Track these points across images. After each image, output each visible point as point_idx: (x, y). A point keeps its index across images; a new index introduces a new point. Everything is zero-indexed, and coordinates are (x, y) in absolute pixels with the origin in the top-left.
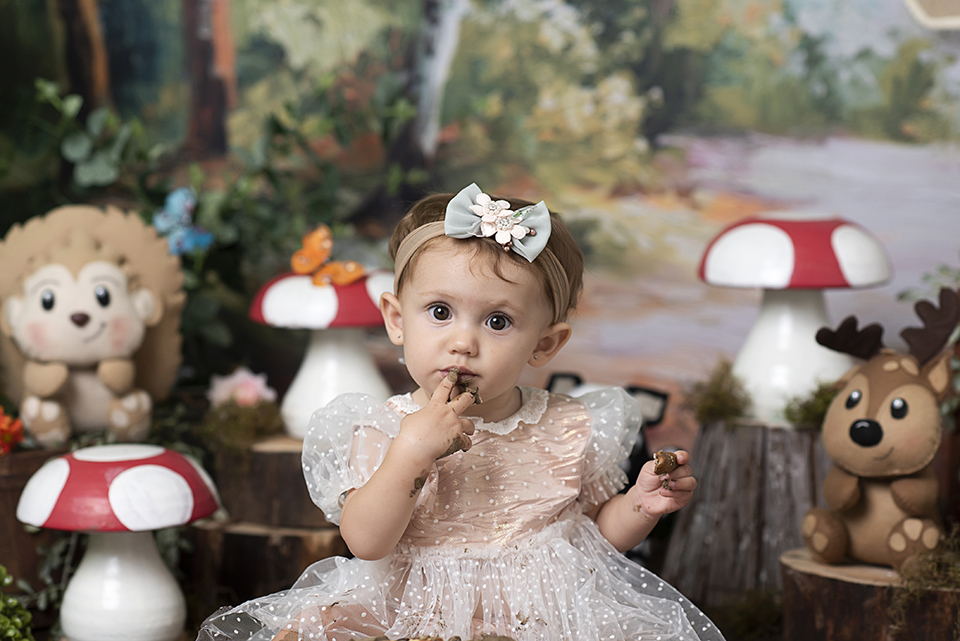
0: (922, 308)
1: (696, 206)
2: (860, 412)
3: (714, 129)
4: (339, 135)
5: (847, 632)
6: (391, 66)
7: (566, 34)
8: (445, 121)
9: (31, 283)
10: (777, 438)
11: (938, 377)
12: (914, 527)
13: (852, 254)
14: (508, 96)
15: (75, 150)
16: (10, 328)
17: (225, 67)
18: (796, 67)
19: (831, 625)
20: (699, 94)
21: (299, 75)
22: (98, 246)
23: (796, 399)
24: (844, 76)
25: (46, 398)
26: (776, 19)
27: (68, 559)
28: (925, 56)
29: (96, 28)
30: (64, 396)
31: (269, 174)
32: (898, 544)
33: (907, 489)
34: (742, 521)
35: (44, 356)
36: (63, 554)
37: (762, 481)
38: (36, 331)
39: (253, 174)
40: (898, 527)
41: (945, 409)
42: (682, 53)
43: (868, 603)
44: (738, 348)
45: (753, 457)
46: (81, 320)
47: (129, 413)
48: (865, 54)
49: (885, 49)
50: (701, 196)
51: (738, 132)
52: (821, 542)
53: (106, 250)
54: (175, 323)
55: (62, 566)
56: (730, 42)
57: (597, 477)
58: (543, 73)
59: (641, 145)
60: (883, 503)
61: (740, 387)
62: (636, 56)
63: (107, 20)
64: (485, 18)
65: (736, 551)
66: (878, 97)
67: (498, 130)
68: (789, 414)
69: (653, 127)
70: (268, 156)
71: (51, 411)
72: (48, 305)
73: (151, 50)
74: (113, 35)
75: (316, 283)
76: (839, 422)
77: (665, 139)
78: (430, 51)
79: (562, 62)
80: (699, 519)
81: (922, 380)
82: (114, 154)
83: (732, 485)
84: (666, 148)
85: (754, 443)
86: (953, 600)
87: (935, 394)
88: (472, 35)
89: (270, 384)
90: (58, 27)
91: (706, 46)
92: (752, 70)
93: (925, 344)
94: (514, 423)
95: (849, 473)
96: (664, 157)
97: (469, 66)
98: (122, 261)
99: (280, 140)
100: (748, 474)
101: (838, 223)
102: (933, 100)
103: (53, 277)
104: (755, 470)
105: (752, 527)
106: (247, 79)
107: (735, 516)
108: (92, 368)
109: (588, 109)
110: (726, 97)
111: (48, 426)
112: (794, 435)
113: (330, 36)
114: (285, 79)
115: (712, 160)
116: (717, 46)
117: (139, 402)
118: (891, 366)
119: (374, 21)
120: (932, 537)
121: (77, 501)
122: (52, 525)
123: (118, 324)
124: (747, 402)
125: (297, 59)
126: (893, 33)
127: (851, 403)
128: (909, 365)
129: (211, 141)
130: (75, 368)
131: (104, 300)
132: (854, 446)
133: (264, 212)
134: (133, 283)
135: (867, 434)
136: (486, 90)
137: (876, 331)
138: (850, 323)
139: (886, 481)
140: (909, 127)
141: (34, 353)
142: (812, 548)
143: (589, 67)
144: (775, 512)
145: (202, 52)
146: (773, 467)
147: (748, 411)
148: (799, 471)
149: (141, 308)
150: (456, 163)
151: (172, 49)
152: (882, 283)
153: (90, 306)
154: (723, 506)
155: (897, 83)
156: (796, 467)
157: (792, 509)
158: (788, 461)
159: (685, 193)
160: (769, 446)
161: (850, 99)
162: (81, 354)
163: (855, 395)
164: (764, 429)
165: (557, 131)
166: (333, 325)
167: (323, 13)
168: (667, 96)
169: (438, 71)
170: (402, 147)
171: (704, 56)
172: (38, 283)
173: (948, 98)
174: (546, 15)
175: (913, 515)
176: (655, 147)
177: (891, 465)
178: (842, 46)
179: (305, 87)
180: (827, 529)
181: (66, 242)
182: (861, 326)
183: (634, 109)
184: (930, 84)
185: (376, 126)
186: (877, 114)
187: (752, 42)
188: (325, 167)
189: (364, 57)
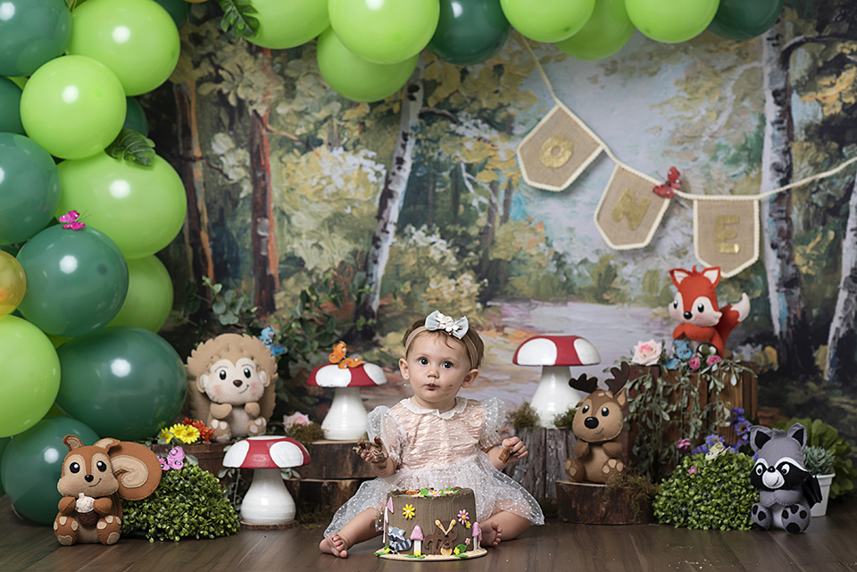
0: (614, 370)
1: (506, 335)
2: (588, 414)
3: (513, 298)
4: (335, 301)
5: (585, 508)
6: (356, 269)
7: (442, 252)
8: (382, 297)
9: (213, 368)
10: (551, 433)
11: (621, 400)
12: (613, 463)
13: (582, 350)
14: (414, 283)
15: (218, 310)
16: (204, 389)
17: (273, 270)
18: (552, 268)
19: (579, 506)
20: (507, 281)
21: (310, 274)
22: (242, 351)
23: (559, 415)
24: (575, 272)
25: (220, 420)
26: (542, 245)
27: (235, 491)
28: (612, 262)
29: (209, 252)
30: (229, 419)
31: (301, 320)
32: (606, 470)
33: (609, 446)
34: (537, 472)
35: (219, 402)
36: (233, 489)
37: (545, 453)
38: (218, 389)
39: (296, 320)
40: (606, 463)
41: (626, 420)
42: (499, 260)
43: (594, 494)
44: (532, 396)
45: (541, 442)
46: (238, 383)
47: (257, 426)
48: (584, 262)
49: (594, 259)
50: (507, 330)
51: (525, 299)
52: (573, 472)
53: (245, 352)
54: (274, 387)
55: (233, 494)
56: (520, 257)
57: (487, 437)
58: (431, 272)
59: (479, 306)
60: (599, 455)
61: (534, 412)
62: (476, 263)
63: (213, 247)
64: (403, 246)
65: (534, 485)
66: (591, 282)
67: (409, 299)
68: (556, 424)
69: (484, 297)
70: (302, 313)
71: (224, 425)
72: (223, 377)
73: (236, 262)
74: (216, 254)
75: (339, 367)
76: (580, 419)
77: (489, 303)
78: (376, 262)
79: (440, 266)
80: (516, 472)
81: (614, 400)
82: (237, 312)
83: (531, 456)
84: (489, 306)
85: (541, 436)
86: (630, 492)
87: (620, 406)
88: (396, 253)
89: (310, 418)
90: (190, 250)
91: (509, 259)
92: (531, 269)
93: (615, 386)
94: (453, 413)
95: (584, 441)
96: (489, 311)
97: (395, 268)
98: (252, 359)
99: (307, 305)
100: (539, 450)
101: (577, 338)
102: (617, 283)
103: (223, 364)
104: (541, 448)
105: (541, 473)
106: (284, 275)
107: (533, 469)
108: (242, 406)
109: (453, 288)
110: (518, 282)
111: (224, 432)
112: (559, 432)
113: (326, 255)
114: (304, 274)
115: (513, 313)
116: (514, 258)
117: (262, 422)
118: (601, 394)
119: (348, 247)
120: (620, 466)
121: (255, 456)
122: (244, 466)
123: (254, 385)
124: (537, 418)
125: (309, 266)
126: (597, 252)
127: (585, 411)
128: (610, 395)
129: (268, 306)
130: (235, 406)
131: (248, 375)
132: (587, 428)
133: (300, 339)
134: (258, 368)
135: (592, 423)
136: (404, 280)
137: (594, 380)
138: (584, 376)
139: (600, 444)
140: (606, 297)
141: (215, 400)
142: (570, 475)
143: (454, 269)
144: (551, 467)
145: (263, 263)
146: (550, 447)
147: (537, 424)
148: (562, 448)
149: (262, 379)
150: (388, 315)
151: (247, 260)
152: (597, 364)
153: (242, 377)
154: (527, 465)
155: (600, 275)
156: (560, 447)
157: (559, 464)
158: (556, 443)
159: (500, 329)
160: (548, 437)
161: (578, 283)
162: (238, 399)
163: (586, 407)
164: (545, 429)
165: (437, 299)
166: (349, 386)
167: (321, 243)
168: (490, 282)
169: (380, 271)
170: (363, 309)
171: (509, 262)
172: (217, 368)
173: (624, 282)
174: (434, 243)
175: (612, 457)
176: (485, 307)
177: (603, 436)
178: (574, 258)
179: (314, 280)
180: (576, 466)
181: (228, 350)
182: (588, 379)
183: (475, 288)
184: (616, 276)
185: (355, 297)
186: (591, 290)
187: (531, 256)
188: (329, 317)
189: (342, 263)
